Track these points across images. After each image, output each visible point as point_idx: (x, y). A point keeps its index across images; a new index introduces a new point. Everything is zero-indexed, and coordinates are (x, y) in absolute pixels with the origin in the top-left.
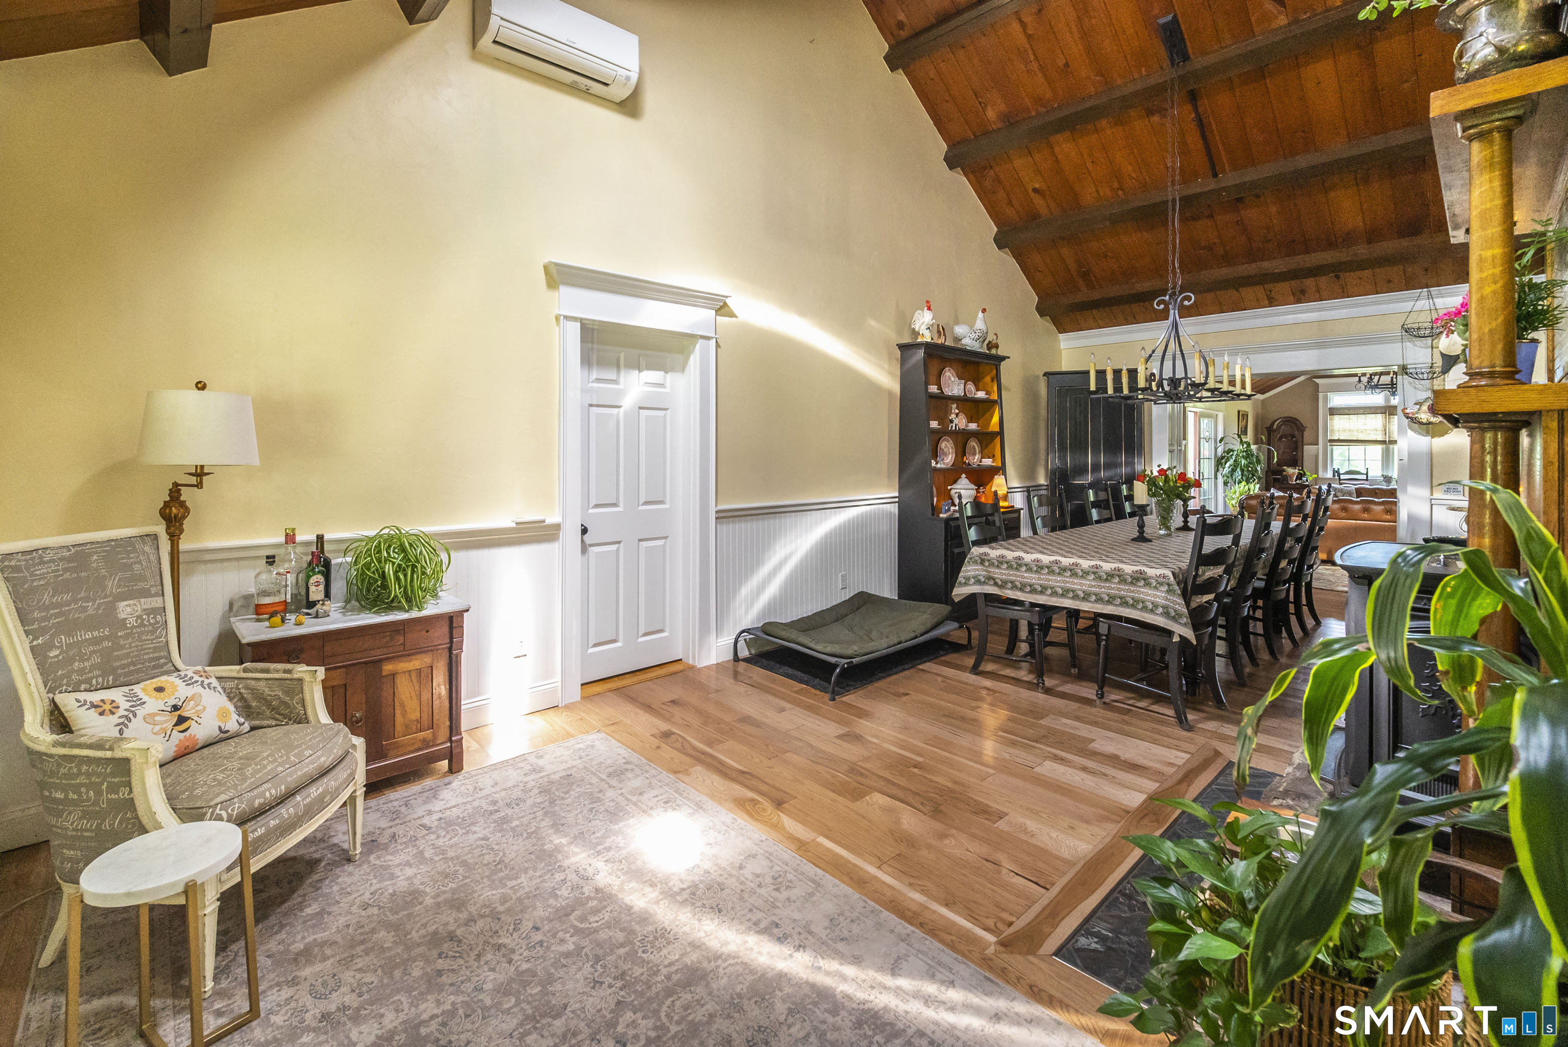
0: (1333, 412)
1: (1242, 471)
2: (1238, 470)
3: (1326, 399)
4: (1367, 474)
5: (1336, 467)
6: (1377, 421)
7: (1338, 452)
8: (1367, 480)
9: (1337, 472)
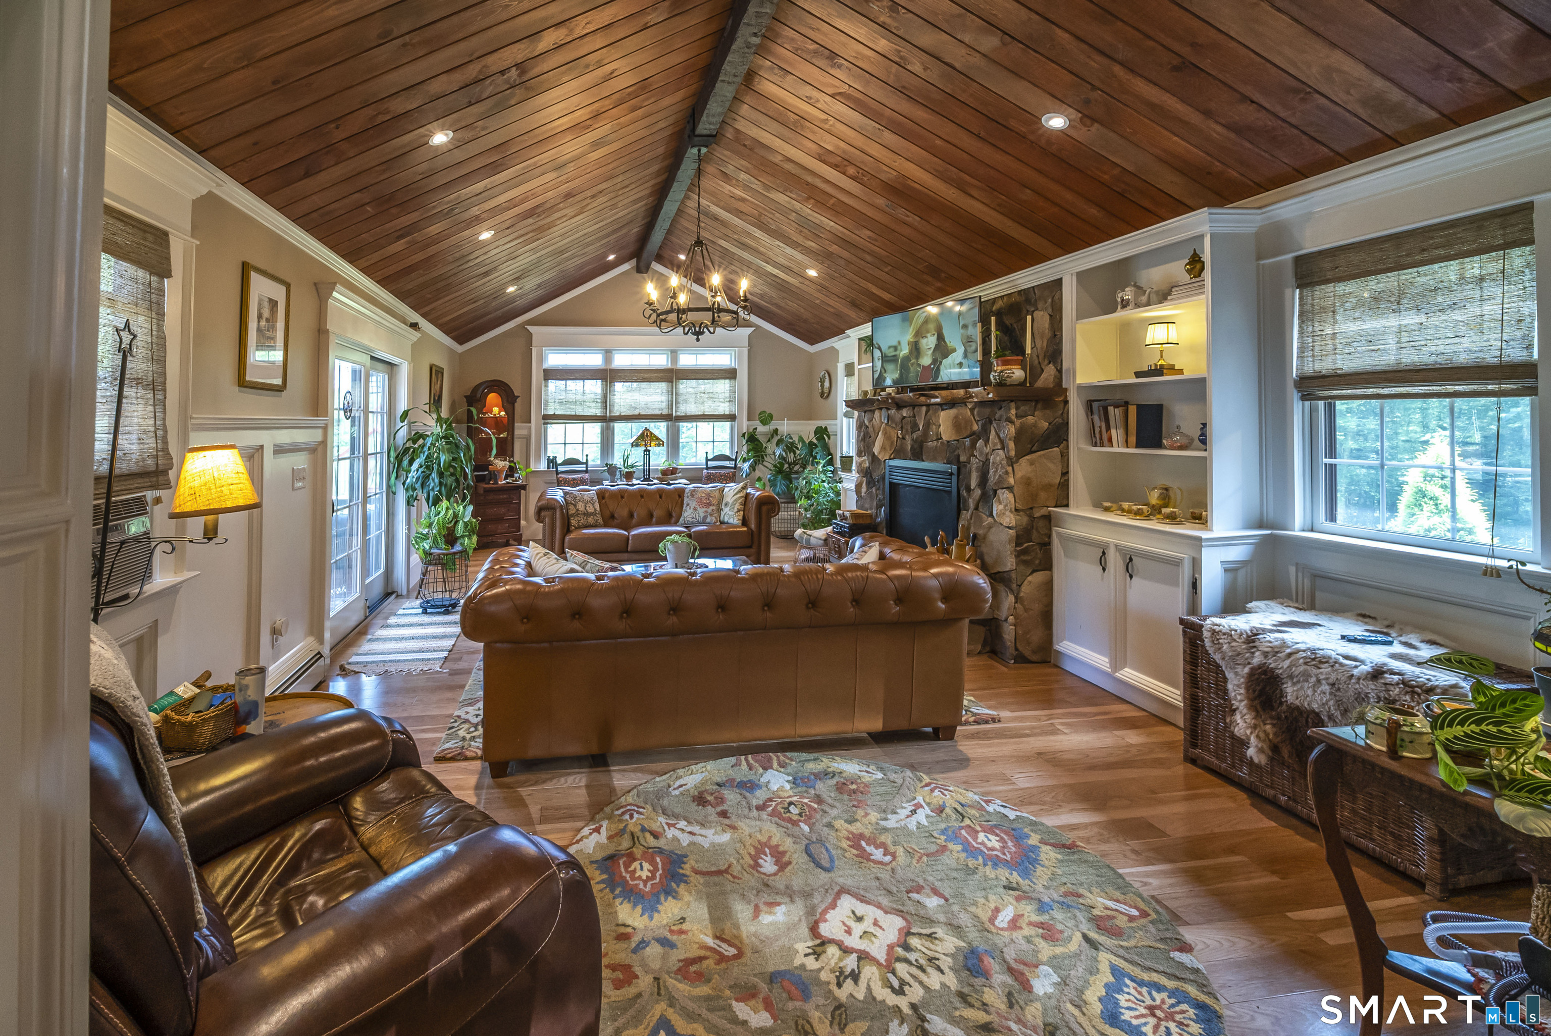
0: (550, 374)
1: (441, 475)
2: (434, 475)
3: (541, 359)
4: (586, 463)
5: (551, 454)
6: (594, 387)
7: (555, 432)
8: (586, 471)
9: (552, 462)
